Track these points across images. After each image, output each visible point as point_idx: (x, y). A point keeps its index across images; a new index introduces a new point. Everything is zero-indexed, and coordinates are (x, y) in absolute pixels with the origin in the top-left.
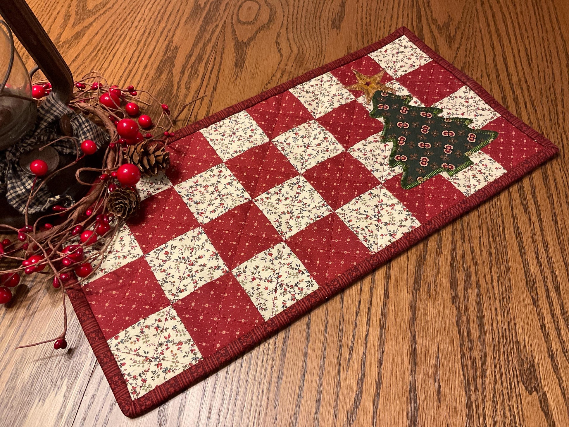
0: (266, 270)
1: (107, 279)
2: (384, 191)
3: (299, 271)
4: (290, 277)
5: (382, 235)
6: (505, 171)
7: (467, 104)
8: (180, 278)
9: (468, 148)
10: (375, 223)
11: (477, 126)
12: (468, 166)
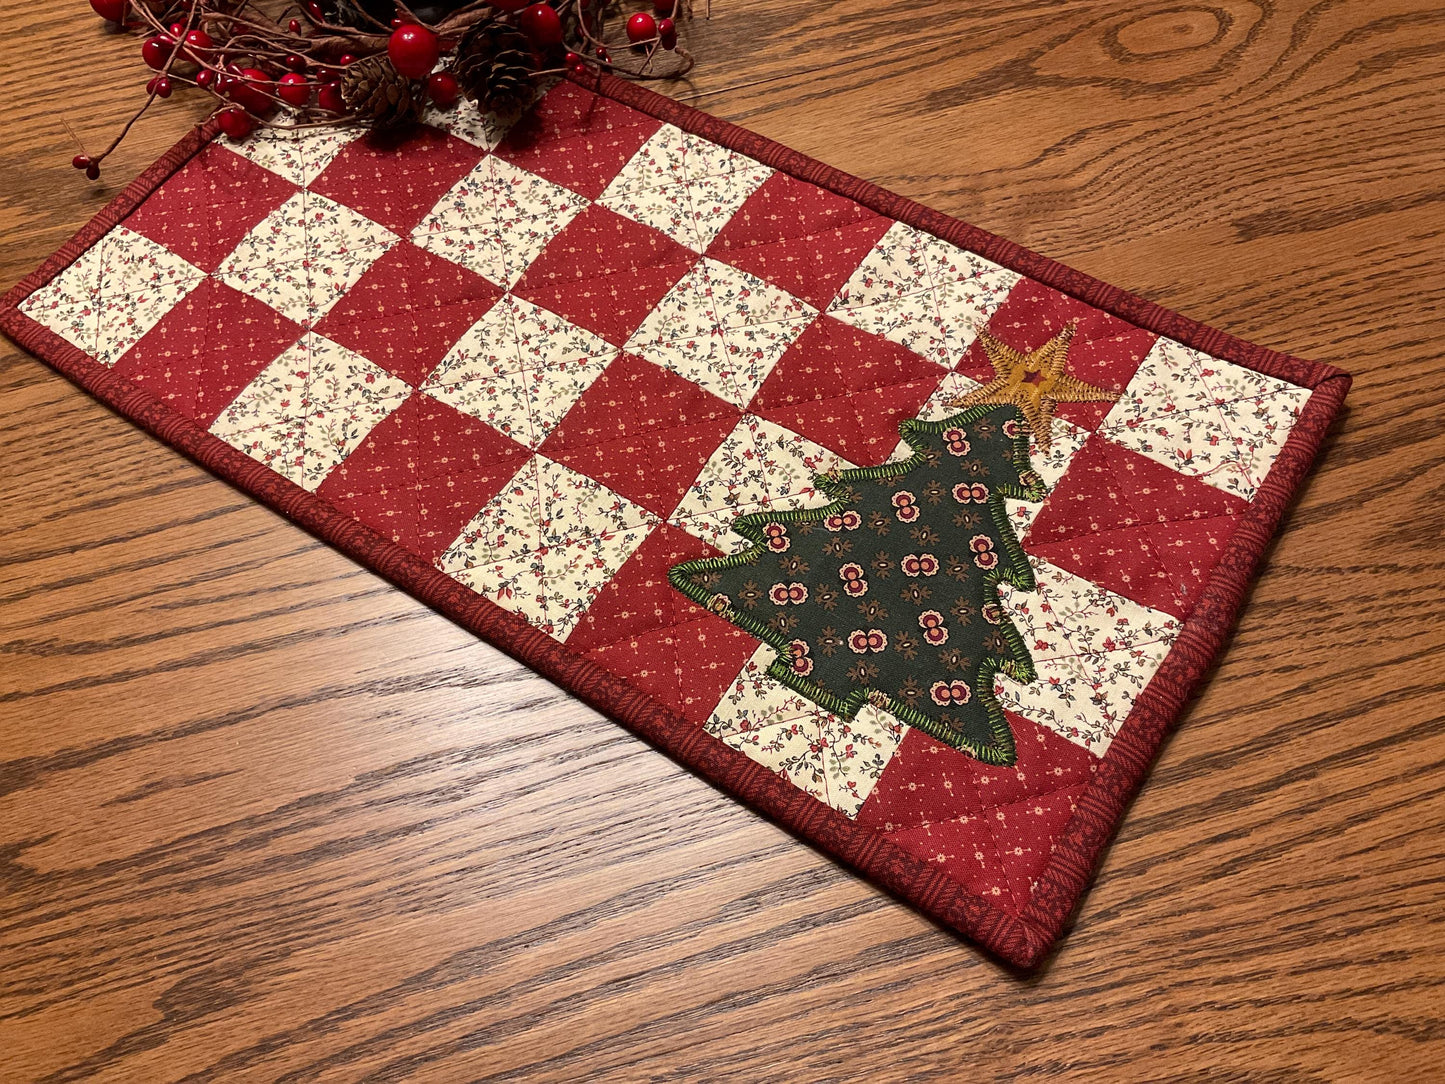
0: (329, 387)
1: (236, 164)
2: (642, 532)
3: (341, 443)
4: (323, 432)
5: (499, 568)
6: (852, 811)
7: (1101, 649)
8: (270, 263)
9: (901, 693)
10: (533, 544)
11: (1013, 697)
12: (826, 708)
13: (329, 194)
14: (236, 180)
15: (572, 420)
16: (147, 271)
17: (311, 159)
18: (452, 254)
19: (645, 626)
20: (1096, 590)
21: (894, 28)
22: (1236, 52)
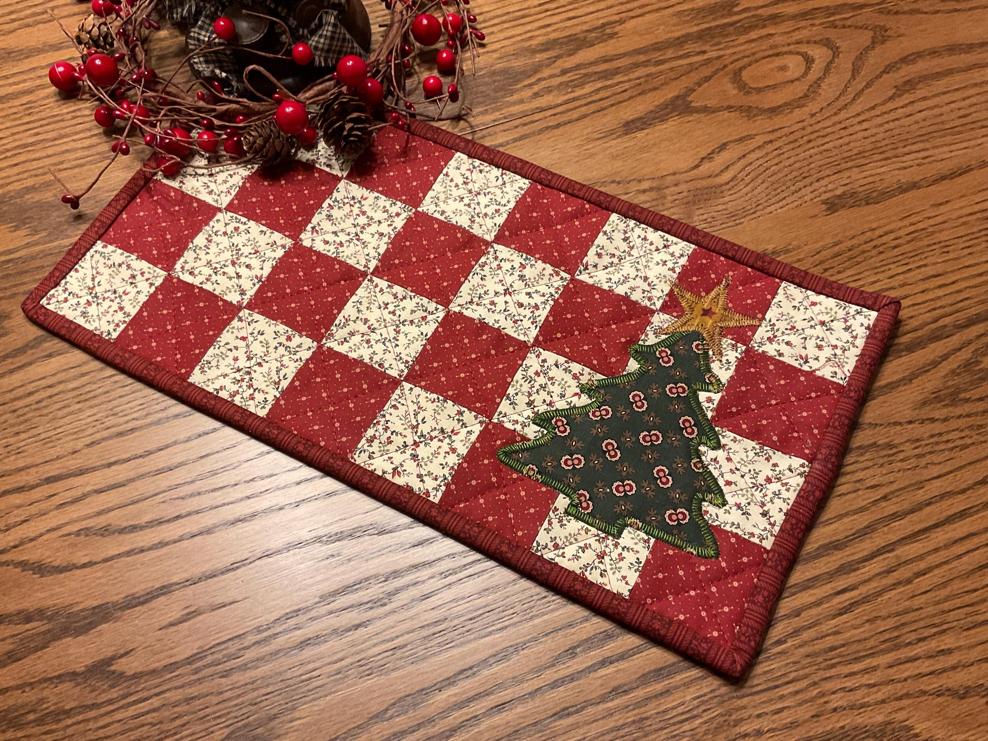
0: (263, 346)
1: (173, 194)
2: (477, 429)
3: (277, 383)
4: (264, 377)
5: (390, 458)
6: (626, 594)
7: (764, 482)
8: (209, 263)
9: (648, 519)
10: (410, 441)
11: (714, 516)
12: (604, 532)
13: (241, 213)
14: (175, 205)
15: (423, 358)
16: (125, 273)
17: (224, 188)
18: (330, 251)
19: (486, 488)
20: (757, 447)
21: (596, 77)
22: (818, 82)
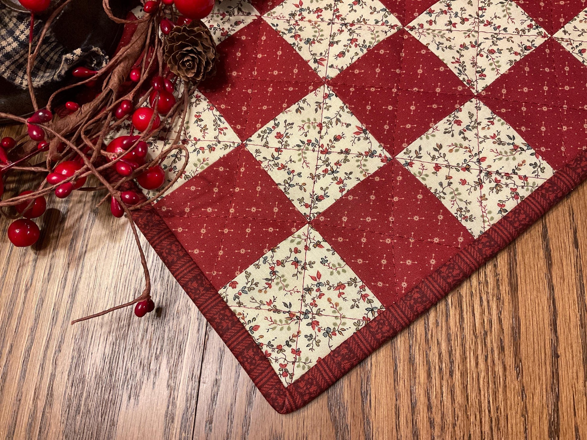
0: (457, 151)
1: (193, 188)
3: (516, 148)
4: (500, 159)
8: (312, 177)
13: (259, 125)
14: (211, 191)
15: (531, 11)
16: (288, 270)
17: (211, 133)
18: (356, 53)
